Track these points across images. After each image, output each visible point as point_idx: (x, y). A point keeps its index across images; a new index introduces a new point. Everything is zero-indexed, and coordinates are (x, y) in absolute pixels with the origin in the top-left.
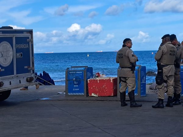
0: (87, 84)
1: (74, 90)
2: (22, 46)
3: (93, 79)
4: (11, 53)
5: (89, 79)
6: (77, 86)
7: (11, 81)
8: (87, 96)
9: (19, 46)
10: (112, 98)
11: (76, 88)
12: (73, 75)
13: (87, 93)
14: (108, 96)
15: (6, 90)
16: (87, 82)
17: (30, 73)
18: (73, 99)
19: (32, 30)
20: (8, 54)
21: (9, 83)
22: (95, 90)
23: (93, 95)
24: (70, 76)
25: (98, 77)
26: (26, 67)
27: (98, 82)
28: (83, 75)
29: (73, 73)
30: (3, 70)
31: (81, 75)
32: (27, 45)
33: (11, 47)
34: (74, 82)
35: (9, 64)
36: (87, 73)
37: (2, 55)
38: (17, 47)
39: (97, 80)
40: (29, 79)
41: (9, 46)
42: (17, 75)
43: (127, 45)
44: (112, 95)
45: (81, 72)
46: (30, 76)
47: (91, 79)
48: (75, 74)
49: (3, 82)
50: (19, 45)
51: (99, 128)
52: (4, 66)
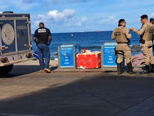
0: (76, 59)
1: (65, 63)
2: (22, 27)
3: (80, 54)
4: (13, 33)
5: (78, 54)
6: (68, 60)
7: (13, 56)
8: (76, 69)
9: (19, 28)
10: (97, 69)
11: (67, 62)
12: (64, 51)
13: (76, 66)
14: (94, 68)
15: (10, 64)
16: (76, 56)
17: (29, 50)
18: (65, 71)
19: (30, 14)
20: (11, 34)
21: (12, 59)
22: (83, 63)
23: (81, 67)
24: (62, 52)
25: (84, 52)
26: (25, 45)
27: (85, 56)
28: (72, 51)
29: (64, 49)
30: (7, 48)
31: (71, 51)
32: (26, 26)
33: (13, 28)
34: (65, 57)
35: (12, 43)
36: (75, 49)
37: (6, 35)
38: (17, 28)
39: (84, 55)
40: (28, 55)
41: (11, 27)
42: (19, 52)
43: (122, 25)
44: (97, 67)
45: (71, 49)
46: (29, 53)
47: (79, 54)
48: (66, 50)
49: (7, 57)
50: (19, 26)
51: (90, 94)
52: (8, 44)
